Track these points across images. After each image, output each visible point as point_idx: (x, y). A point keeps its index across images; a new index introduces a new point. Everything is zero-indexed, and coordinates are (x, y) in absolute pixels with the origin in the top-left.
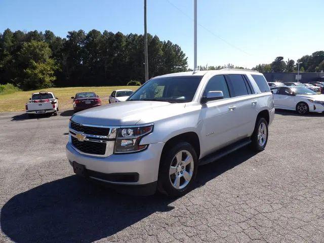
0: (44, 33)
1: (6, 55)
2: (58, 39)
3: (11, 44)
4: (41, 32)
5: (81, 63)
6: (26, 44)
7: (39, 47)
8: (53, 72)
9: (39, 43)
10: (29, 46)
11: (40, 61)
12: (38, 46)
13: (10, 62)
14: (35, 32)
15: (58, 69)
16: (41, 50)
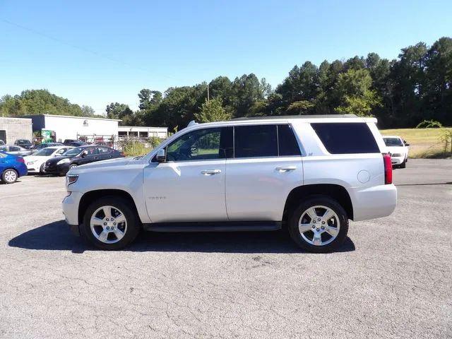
0: (366, 57)
1: (319, 92)
2: (384, 62)
3: (326, 78)
4: (362, 57)
5: (416, 91)
6: (341, 76)
7: (357, 77)
8: (369, 109)
9: (358, 72)
10: (345, 78)
11: (354, 95)
12: (355, 77)
13: (322, 100)
14: (356, 58)
15: (377, 104)
16: (357, 81)
